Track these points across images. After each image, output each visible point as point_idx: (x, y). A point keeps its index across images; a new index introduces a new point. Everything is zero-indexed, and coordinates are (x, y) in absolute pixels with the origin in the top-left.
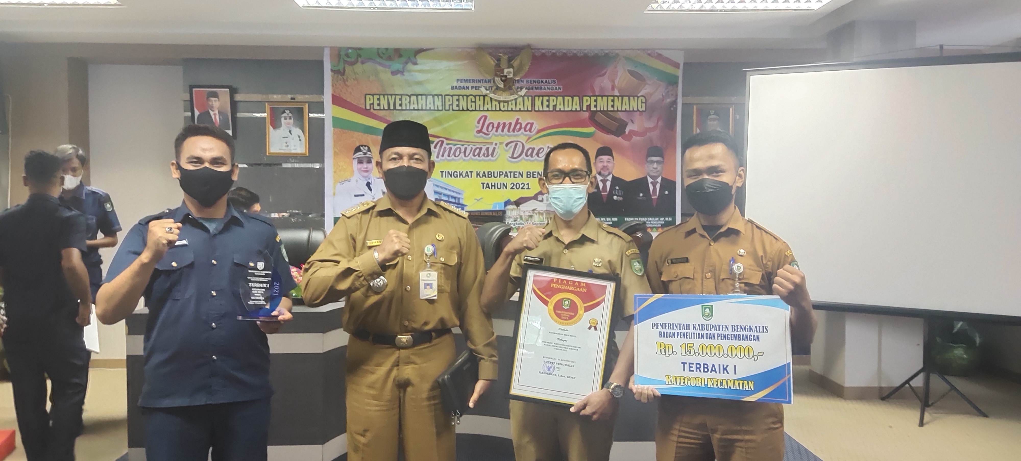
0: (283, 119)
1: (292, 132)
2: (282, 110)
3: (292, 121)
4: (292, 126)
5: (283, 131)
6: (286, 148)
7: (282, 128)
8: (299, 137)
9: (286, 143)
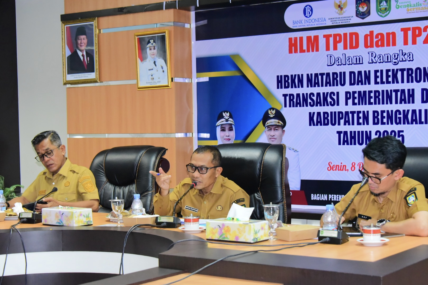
0: (148, 50)
1: (156, 63)
2: (147, 40)
3: (155, 51)
4: (156, 57)
5: (148, 63)
6: (152, 81)
7: (148, 60)
8: (162, 68)
9: (152, 76)
